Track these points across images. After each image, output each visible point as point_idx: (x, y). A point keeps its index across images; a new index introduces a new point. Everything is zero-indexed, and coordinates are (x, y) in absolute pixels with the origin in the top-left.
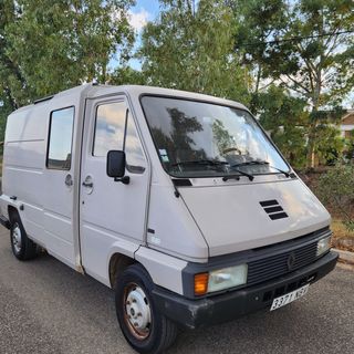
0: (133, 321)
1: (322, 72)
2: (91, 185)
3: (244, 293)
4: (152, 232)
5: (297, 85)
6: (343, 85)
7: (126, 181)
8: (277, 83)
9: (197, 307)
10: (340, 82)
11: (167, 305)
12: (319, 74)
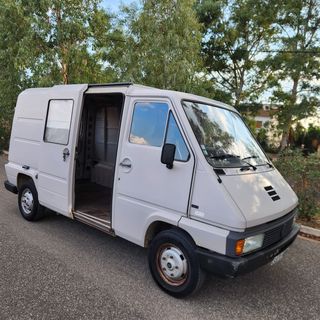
0: (168, 272)
1: (245, 72)
2: (129, 166)
3: (262, 254)
4: (197, 207)
5: (225, 80)
6: (260, 86)
7: (170, 166)
8: (209, 77)
9: (238, 263)
10: (258, 82)
11: (209, 261)
12: (242, 74)
